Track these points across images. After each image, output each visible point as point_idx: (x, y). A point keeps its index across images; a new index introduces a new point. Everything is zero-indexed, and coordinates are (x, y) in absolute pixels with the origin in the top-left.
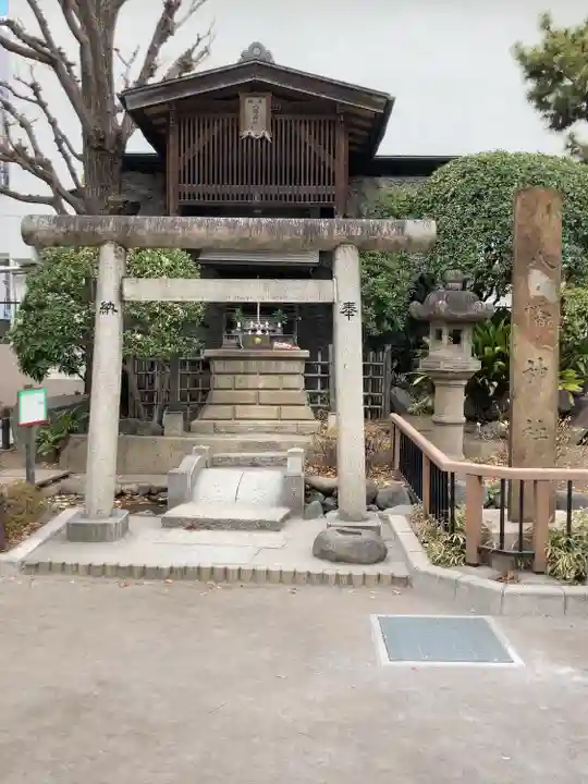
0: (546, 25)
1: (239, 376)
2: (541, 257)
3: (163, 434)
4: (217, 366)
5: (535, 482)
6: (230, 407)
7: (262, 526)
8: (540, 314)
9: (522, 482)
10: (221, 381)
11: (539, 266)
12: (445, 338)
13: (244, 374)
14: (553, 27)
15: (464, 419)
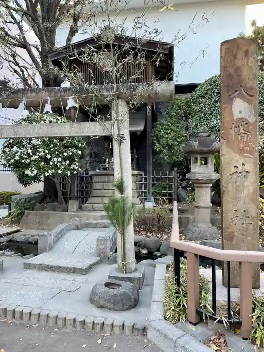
0: (254, 24)
1: (105, 184)
2: (242, 89)
3: (68, 211)
4: (95, 179)
5: (240, 262)
6: (101, 198)
7: (75, 271)
8: (242, 131)
9: (229, 262)
10: (97, 186)
11: (241, 96)
12: (199, 161)
13: (108, 182)
14: (258, 25)
15: (211, 205)
